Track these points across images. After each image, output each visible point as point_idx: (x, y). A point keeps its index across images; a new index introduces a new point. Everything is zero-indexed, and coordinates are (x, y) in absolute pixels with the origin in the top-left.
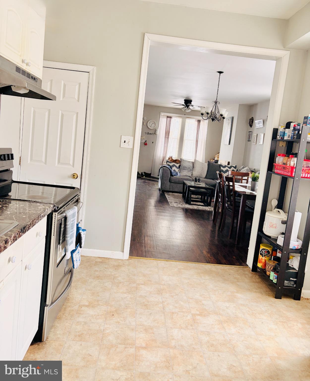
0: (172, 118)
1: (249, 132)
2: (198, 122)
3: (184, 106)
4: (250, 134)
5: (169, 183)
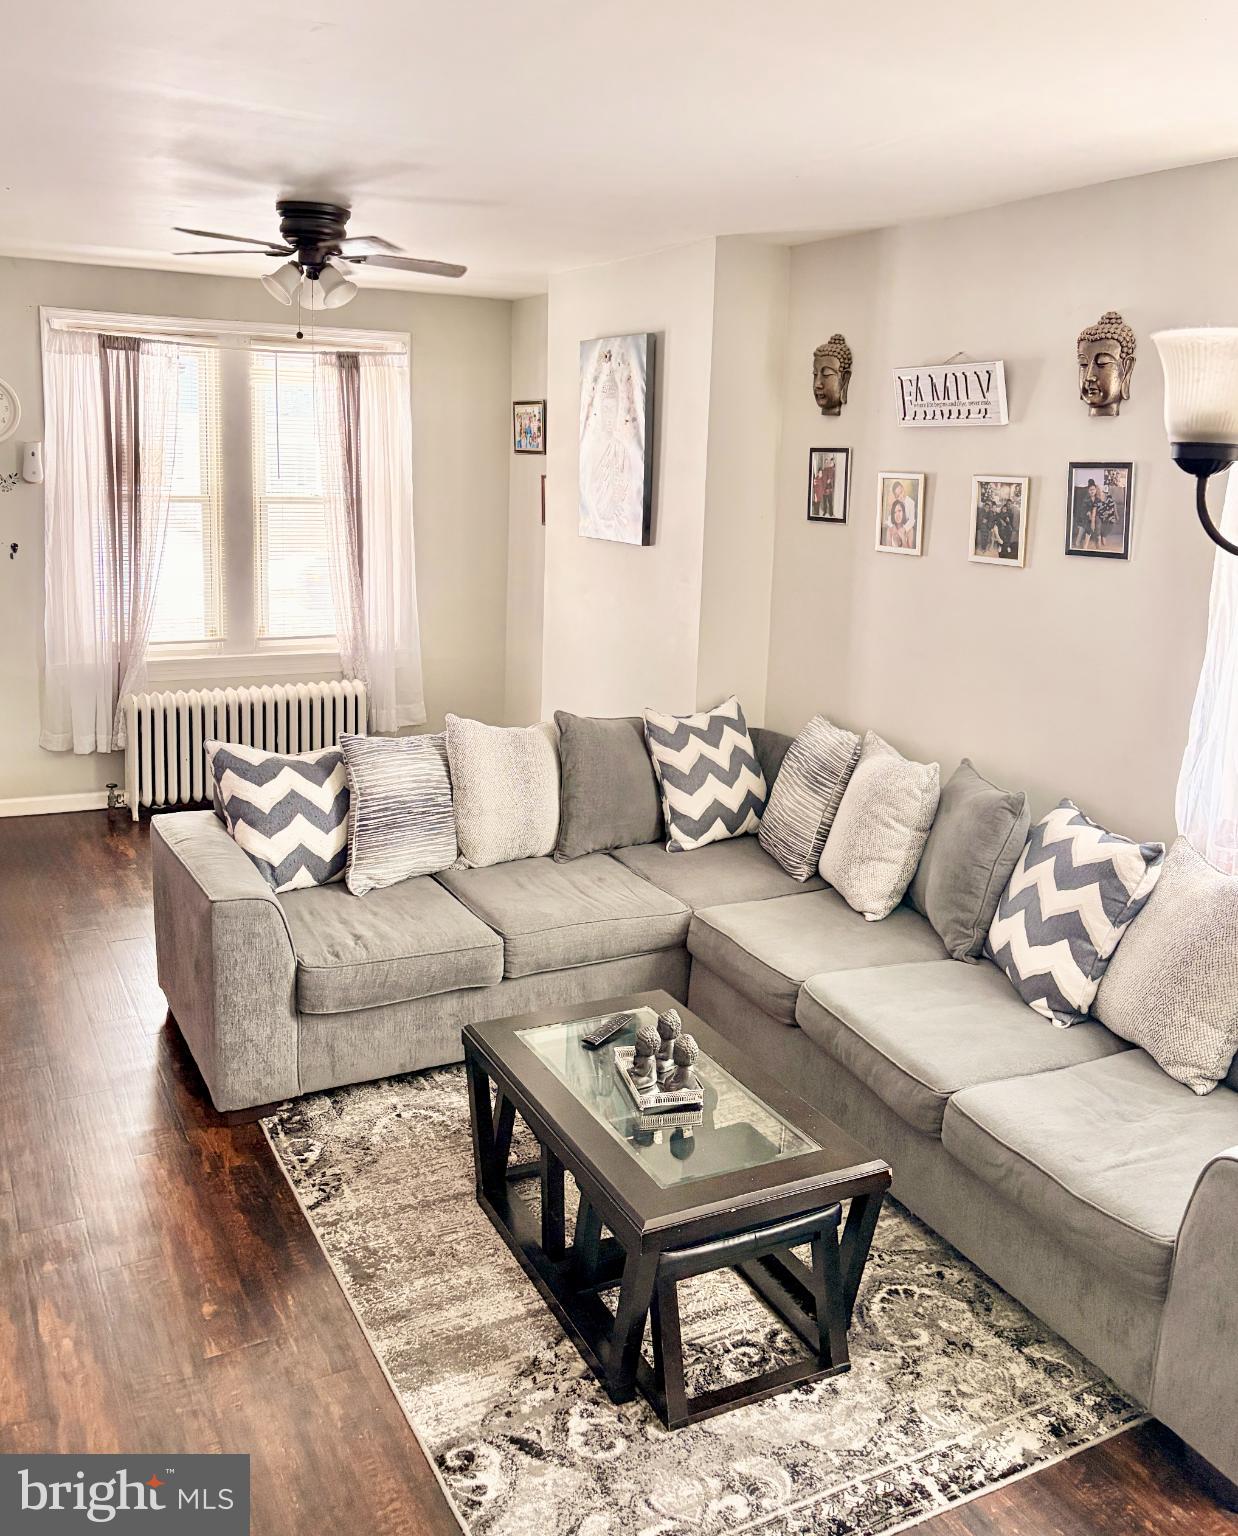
0: (144, 347)
1: (813, 450)
2: (341, 366)
3: (285, 260)
5: (293, 1025)
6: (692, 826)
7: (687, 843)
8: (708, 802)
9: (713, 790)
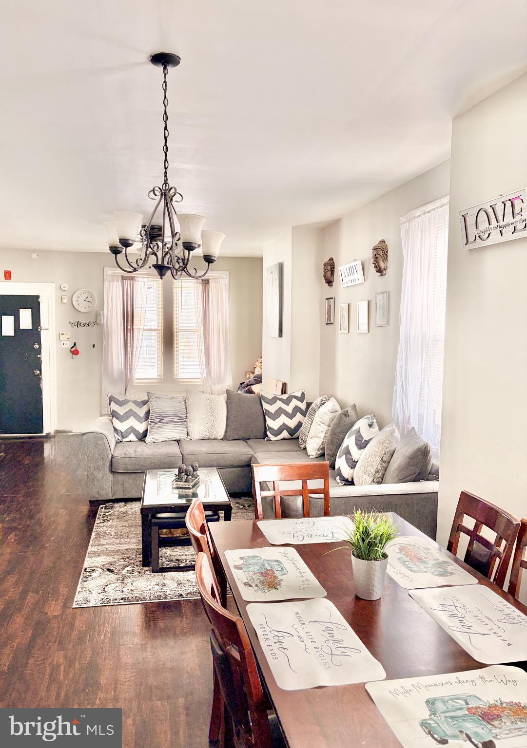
1: (326, 299)
2: (203, 284)
4: (330, 306)
6: (274, 432)
7: (273, 438)
8: (281, 424)
9: (283, 419)
